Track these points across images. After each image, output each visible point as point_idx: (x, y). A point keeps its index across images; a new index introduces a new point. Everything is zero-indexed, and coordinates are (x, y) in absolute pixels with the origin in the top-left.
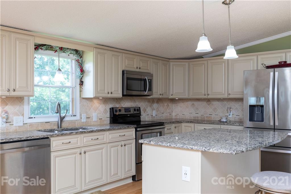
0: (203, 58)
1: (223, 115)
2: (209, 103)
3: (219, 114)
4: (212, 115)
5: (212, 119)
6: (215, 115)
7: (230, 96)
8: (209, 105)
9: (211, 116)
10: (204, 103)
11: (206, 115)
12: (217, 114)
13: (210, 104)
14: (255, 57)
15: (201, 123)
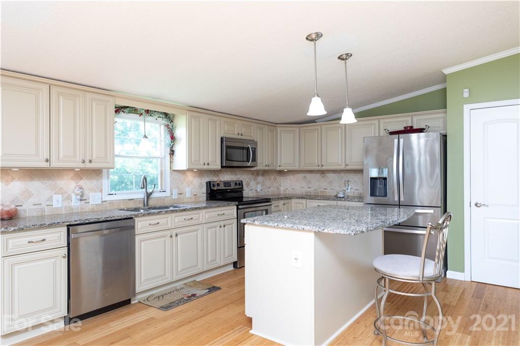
0: (316, 122)
1: (340, 189)
2: (323, 175)
5: (327, 194)
6: (331, 189)
7: (348, 168)
8: (324, 177)
9: (326, 190)
10: (318, 176)
11: (320, 190)
12: (333, 188)
14: (377, 122)
15: (314, 199)
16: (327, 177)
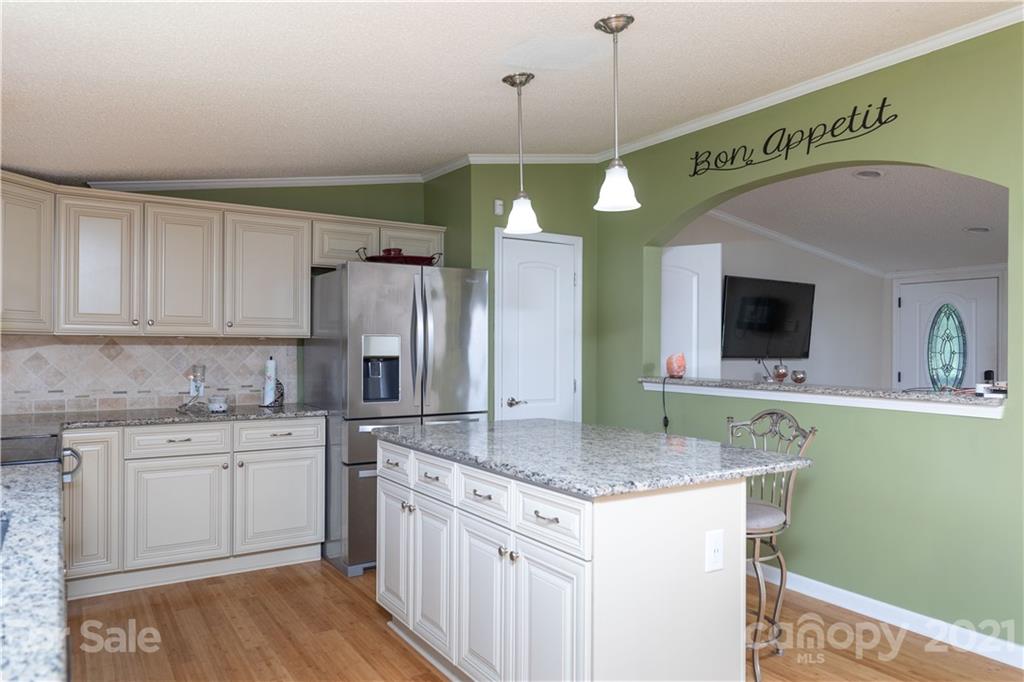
1: (172, 391)
2: (113, 351)
3: (156, 389)
4: (125, 392)
5: (128, 408)
6: (139, 392)
8: (112, 358)
9: (124, 395)
10: (94, 351)
12: (147, 389)
13: (118, 355)
15: (155, 424)
16: (129, 357)
